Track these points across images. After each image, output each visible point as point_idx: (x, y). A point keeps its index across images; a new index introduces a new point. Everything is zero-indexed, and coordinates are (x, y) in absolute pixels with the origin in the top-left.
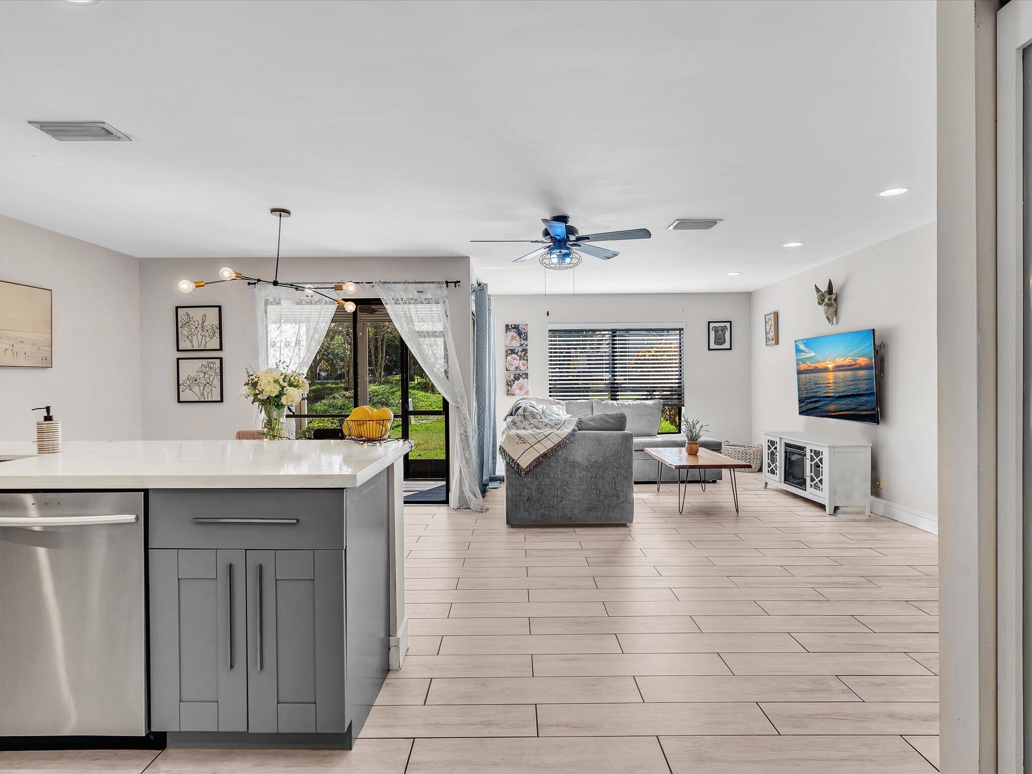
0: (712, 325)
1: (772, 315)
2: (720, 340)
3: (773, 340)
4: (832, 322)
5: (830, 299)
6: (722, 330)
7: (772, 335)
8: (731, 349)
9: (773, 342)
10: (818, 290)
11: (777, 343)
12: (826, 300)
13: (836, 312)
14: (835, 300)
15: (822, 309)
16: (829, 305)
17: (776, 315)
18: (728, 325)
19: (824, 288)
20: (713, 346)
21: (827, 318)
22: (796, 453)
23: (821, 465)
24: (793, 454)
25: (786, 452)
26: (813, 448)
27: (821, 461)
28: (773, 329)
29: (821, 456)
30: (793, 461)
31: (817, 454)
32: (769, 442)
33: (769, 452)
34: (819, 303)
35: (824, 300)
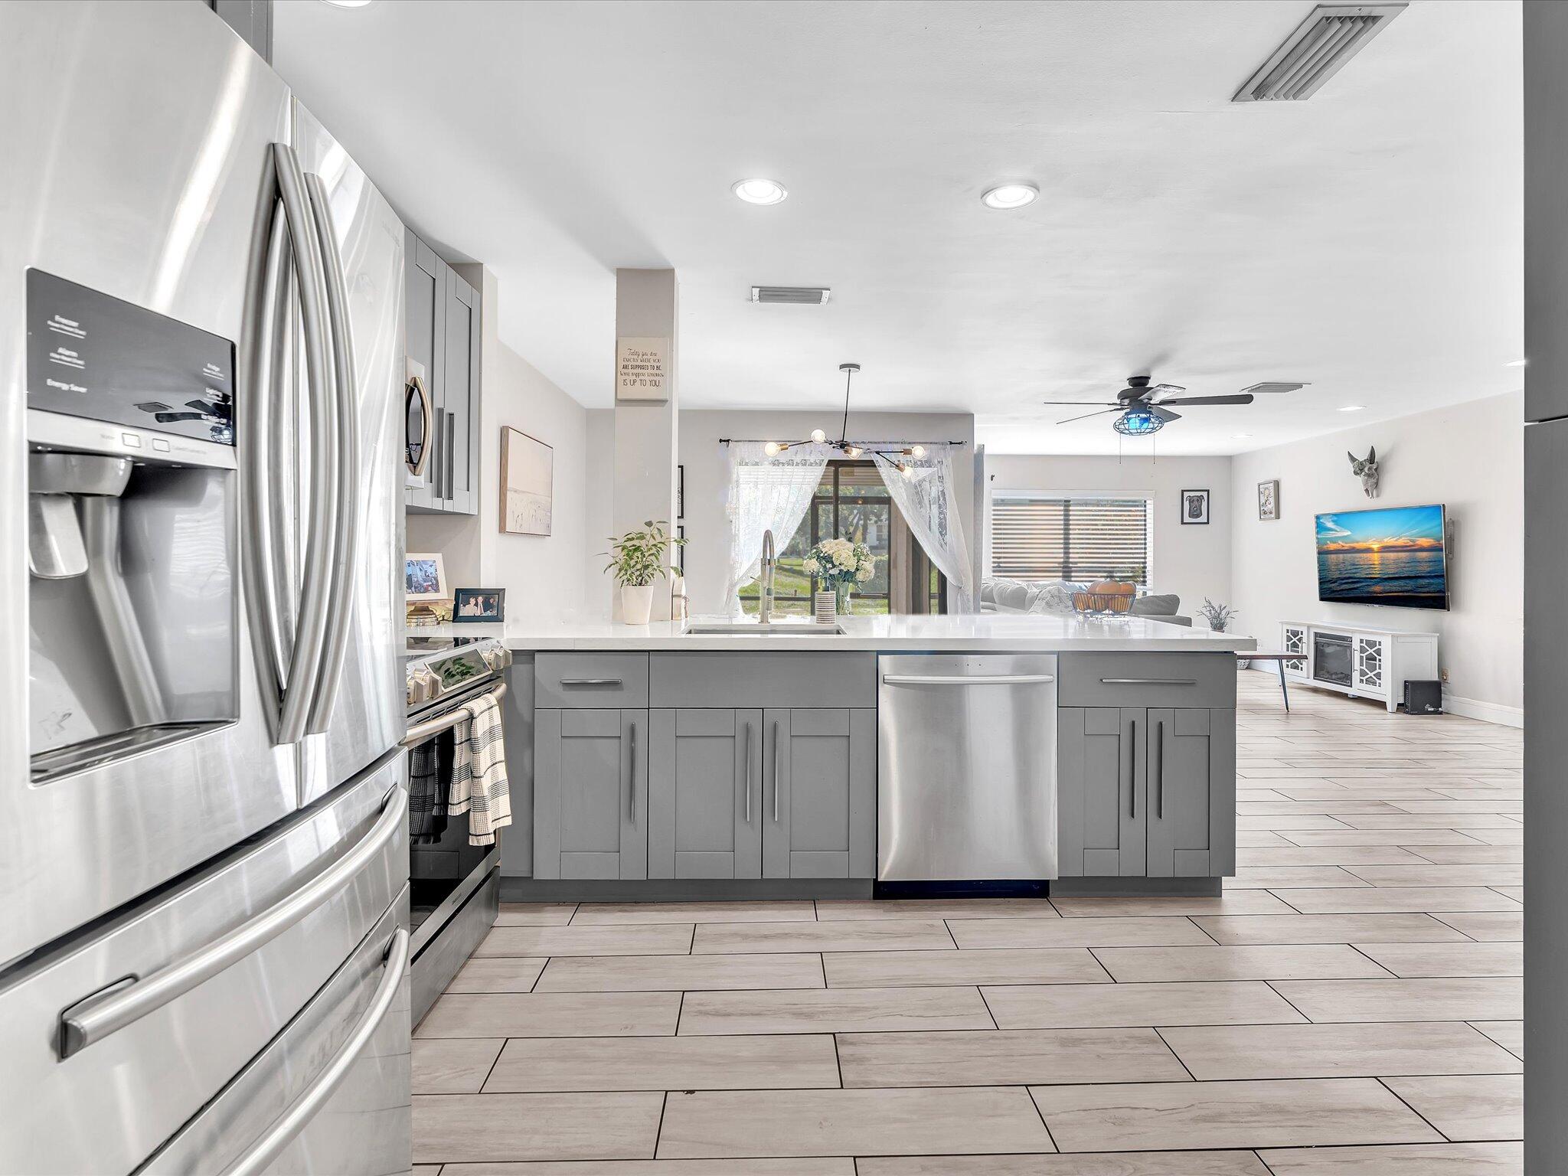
0: (1186, 494)
1: (1272, 485)
2: (1195, 513)
3: (1271, 513)
4: (1372, 495)
5: (1370, 469)
6: (1198, 500)
7: (1271, 506)
8: (1208, 523)
9: (1273, 516)
10: (1353, 459)
11: (1278, 517)
12: (1366, 469)
13: (1377, 484)
14: (1376, 470)
15: (1360, 480)
16: (1369, 476)
17: (1277, 484)
18: (1205, 494)
19: (1362, 456)
20: (1187, 519)
21: (1367, 490)
22: (1333, 645)
23: (1378, 657)
24: (1329, 645)
25: (1316, 643)
26: (1366, 637)
27: (1379, 652)
28: (1272, 500)
29: (1378, 647)
30: (1329, 653)
31: (1371, 644)
32: (1288, 632)
33: (1289, 643)
34: (1356, 473)
35: (1362, 470)
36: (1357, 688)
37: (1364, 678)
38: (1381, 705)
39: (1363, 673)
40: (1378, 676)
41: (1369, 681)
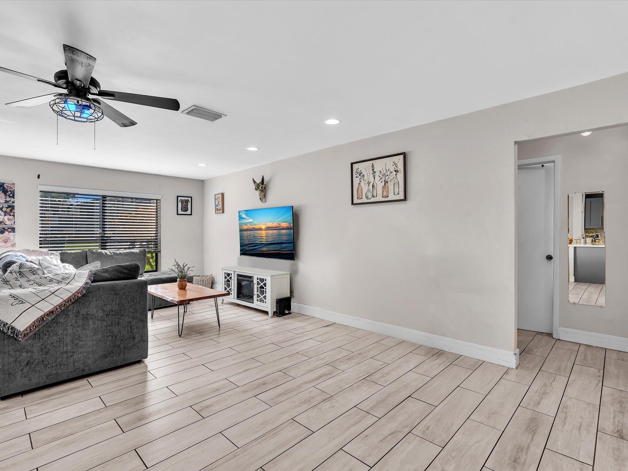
0: (179, 198)
1: (220, 195)
2: (185, 209)
3: (220, 210)
4: (263, 201)
5: (262, 187)
6: (186, 202)
7: (220, 207)
8: (191, 215)
9: (221, 211)
10: (255, 182)
11: (223, 212)
12: (260, 187)
13: (265, 195)
14: (264, 188)
15: (258, 192)
16: (262, 191)
17: (223, 195)
18: (190, 199)
19: (258, 181)
20: (180, 212)
21: (260, 199)
22: (245, 280)
23: (265, 287)
24: (243, 281)
25: (238, 280)
26: (259, 277)
27: (265, 285)
28: (220, 203)
29: (265, 282)
30: (243, 285)
31: (262, 280)
32: (225, 274)
33: (226, 280)
34: (256, 189)
35: (258, 188)
36: (256, 304)
37: (259, 299)
38: (266, 313)
39: (258, 296)
40: (265, 297)
41: (261, 301)
